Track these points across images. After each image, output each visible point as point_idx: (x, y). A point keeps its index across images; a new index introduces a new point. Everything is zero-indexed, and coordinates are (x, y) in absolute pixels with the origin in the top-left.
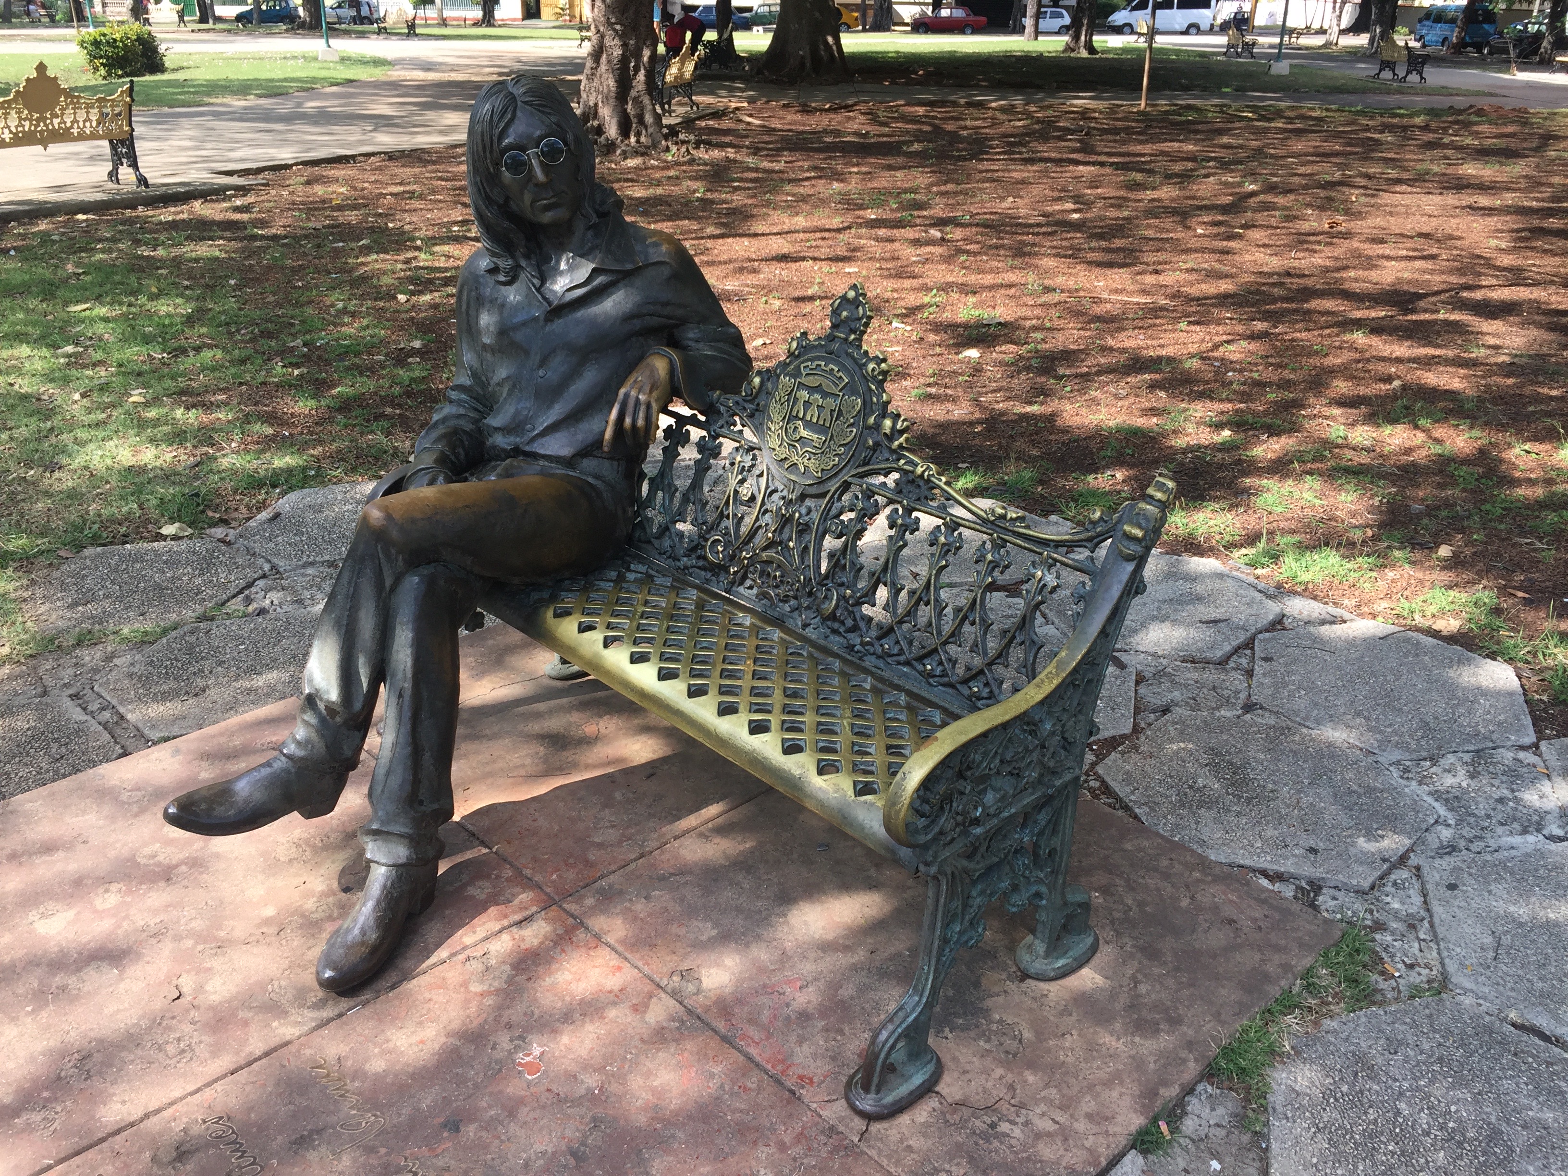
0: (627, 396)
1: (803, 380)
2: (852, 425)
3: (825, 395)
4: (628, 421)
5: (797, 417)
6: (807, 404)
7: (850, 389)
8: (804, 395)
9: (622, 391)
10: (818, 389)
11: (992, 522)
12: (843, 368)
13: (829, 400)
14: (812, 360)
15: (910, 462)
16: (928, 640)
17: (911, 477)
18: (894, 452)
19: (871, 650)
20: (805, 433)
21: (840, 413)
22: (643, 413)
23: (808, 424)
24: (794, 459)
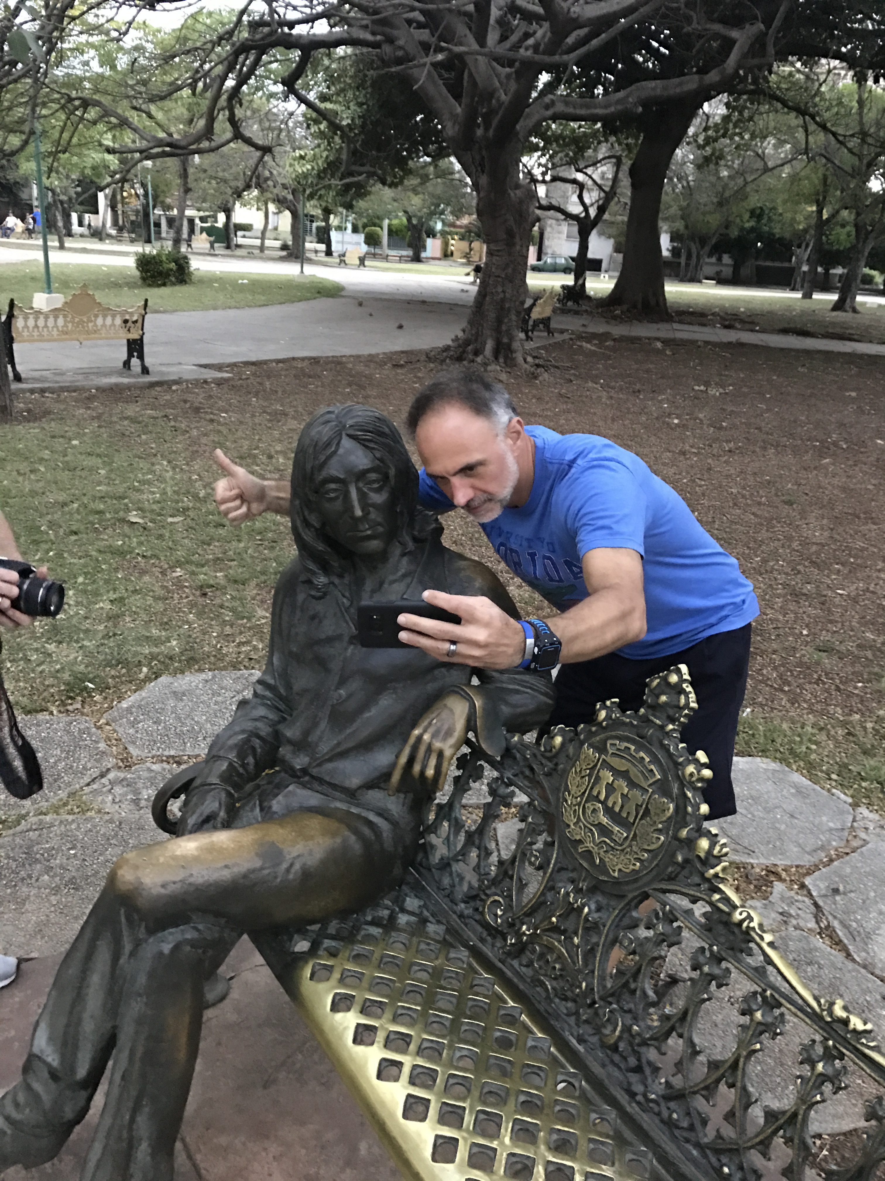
0: (419, 738)
1: (608, 759)
2: (660, 831)
3: (632, 784)
4: (417, 768)
5: (597, 798)
6: (610, 788)
7: (663, 788)
8: (608, 776)
9: (416, 732)
10: (624, 775)
11: (828, 1024)
12: (655, 760)
13: (637, 793)
14: (621, 739)
15: (726, 900)
16: (729, 1132)
17: (725, 918)
18: (708, 880)
19: (656, 1109)
20: (605, 820)
21: (647, 812)
22: (433, 762)
23: (609, 811)
24: (590, 845)
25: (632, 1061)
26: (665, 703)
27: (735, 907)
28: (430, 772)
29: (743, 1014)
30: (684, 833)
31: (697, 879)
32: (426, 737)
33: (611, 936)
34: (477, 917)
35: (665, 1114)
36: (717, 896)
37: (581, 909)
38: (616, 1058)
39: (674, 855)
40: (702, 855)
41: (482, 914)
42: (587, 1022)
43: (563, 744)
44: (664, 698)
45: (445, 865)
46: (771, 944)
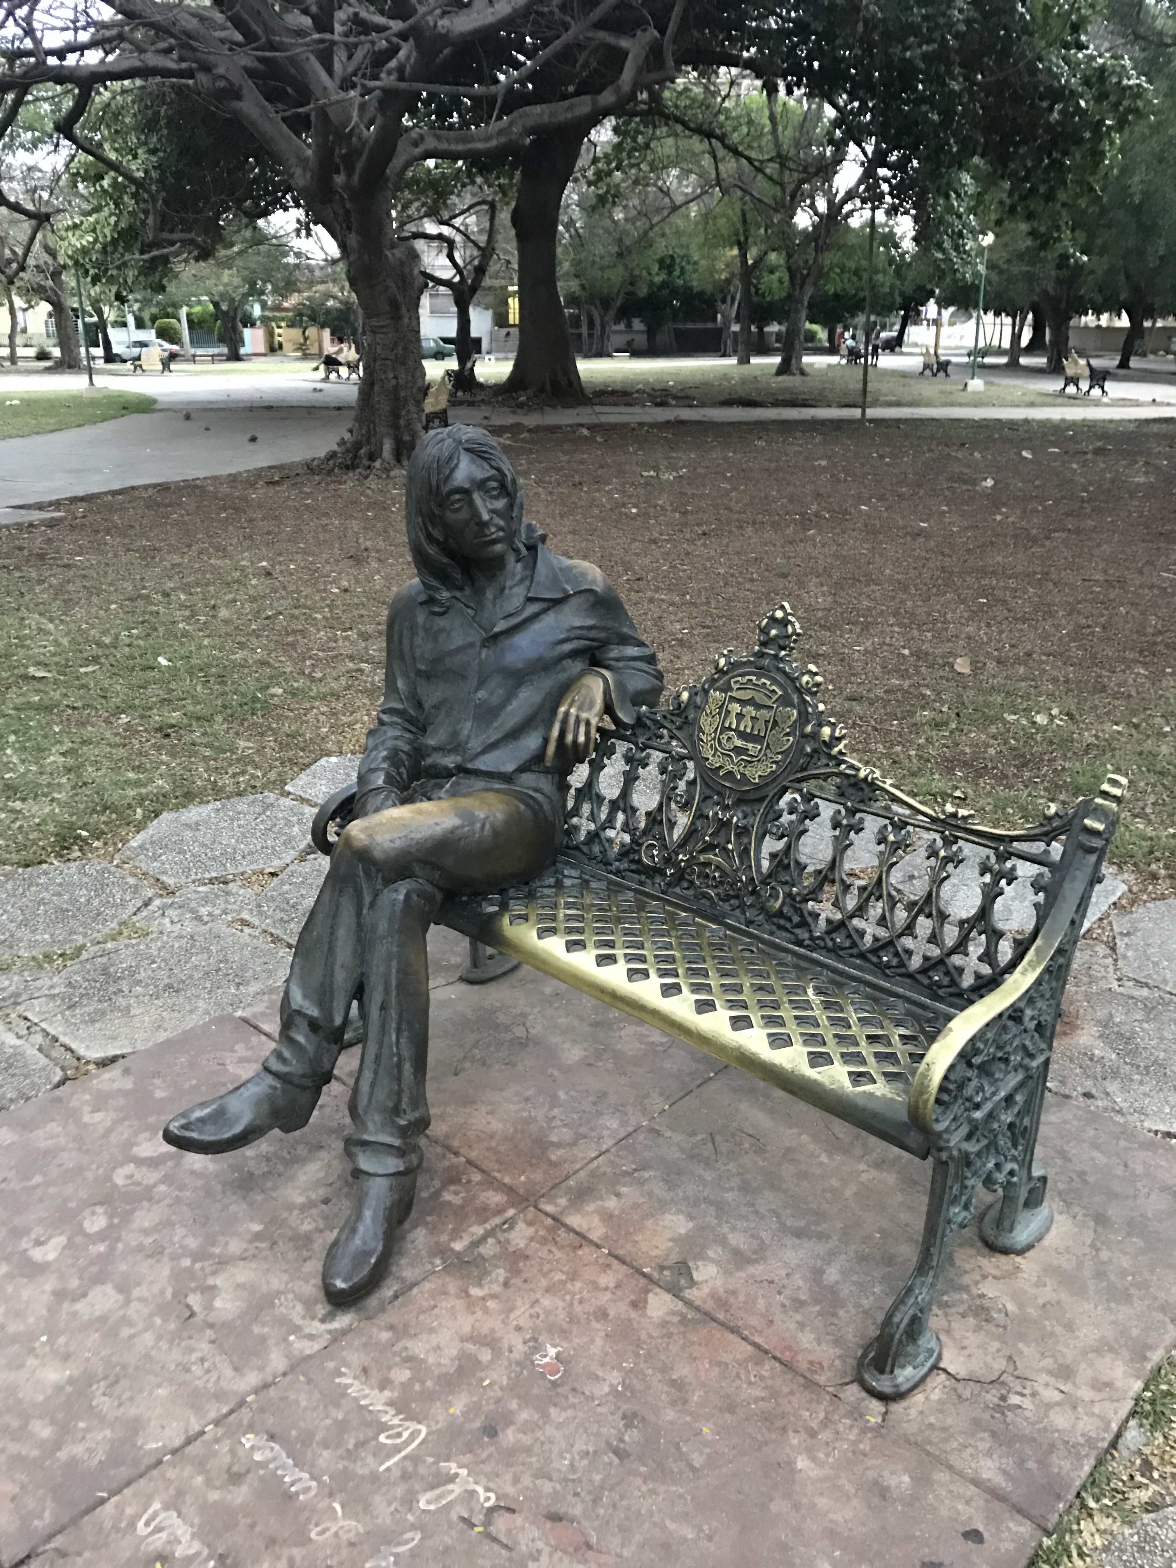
0: (567, 714)
1: (734, 694)
2: (788, 734)
3: (758, 707)
4: (569, 738)
5: (730, 729)
6: (740, 716)
7: (785, 701)
8: (736, 708)
9: (562, 709)
10: (751, 702)
11: (943, 821)
12: (774, 681)
13: (764, 712)
14: (742, 675)
15: (852, 767)
16: (882, 933)
17: (852, 780)
18: (834, 757)
19: (822, 944)
20: (739, 743)
21: (775, 723)
22: (582, 729)
23: (742, 735)
24: (729, 767)
25: (796, 919)
26: (776, 636)
27: (858, 770)
28: (582, 739)
29: (879, 844)
30: (809, 729)
31: (824, 761)
32: (573, 711)
33: (761, 831)
34: (634, 867)
35: (830, 944)
36: (843, 766)
37: (730, 821)
38: (782, 922)
39: (803, 748)
40: (827, 739)
41: (639, 861)
42: (751, 906)
43: (690, 698)
44: (774, 632)
45: (594, 837)
46: (891, 785)
